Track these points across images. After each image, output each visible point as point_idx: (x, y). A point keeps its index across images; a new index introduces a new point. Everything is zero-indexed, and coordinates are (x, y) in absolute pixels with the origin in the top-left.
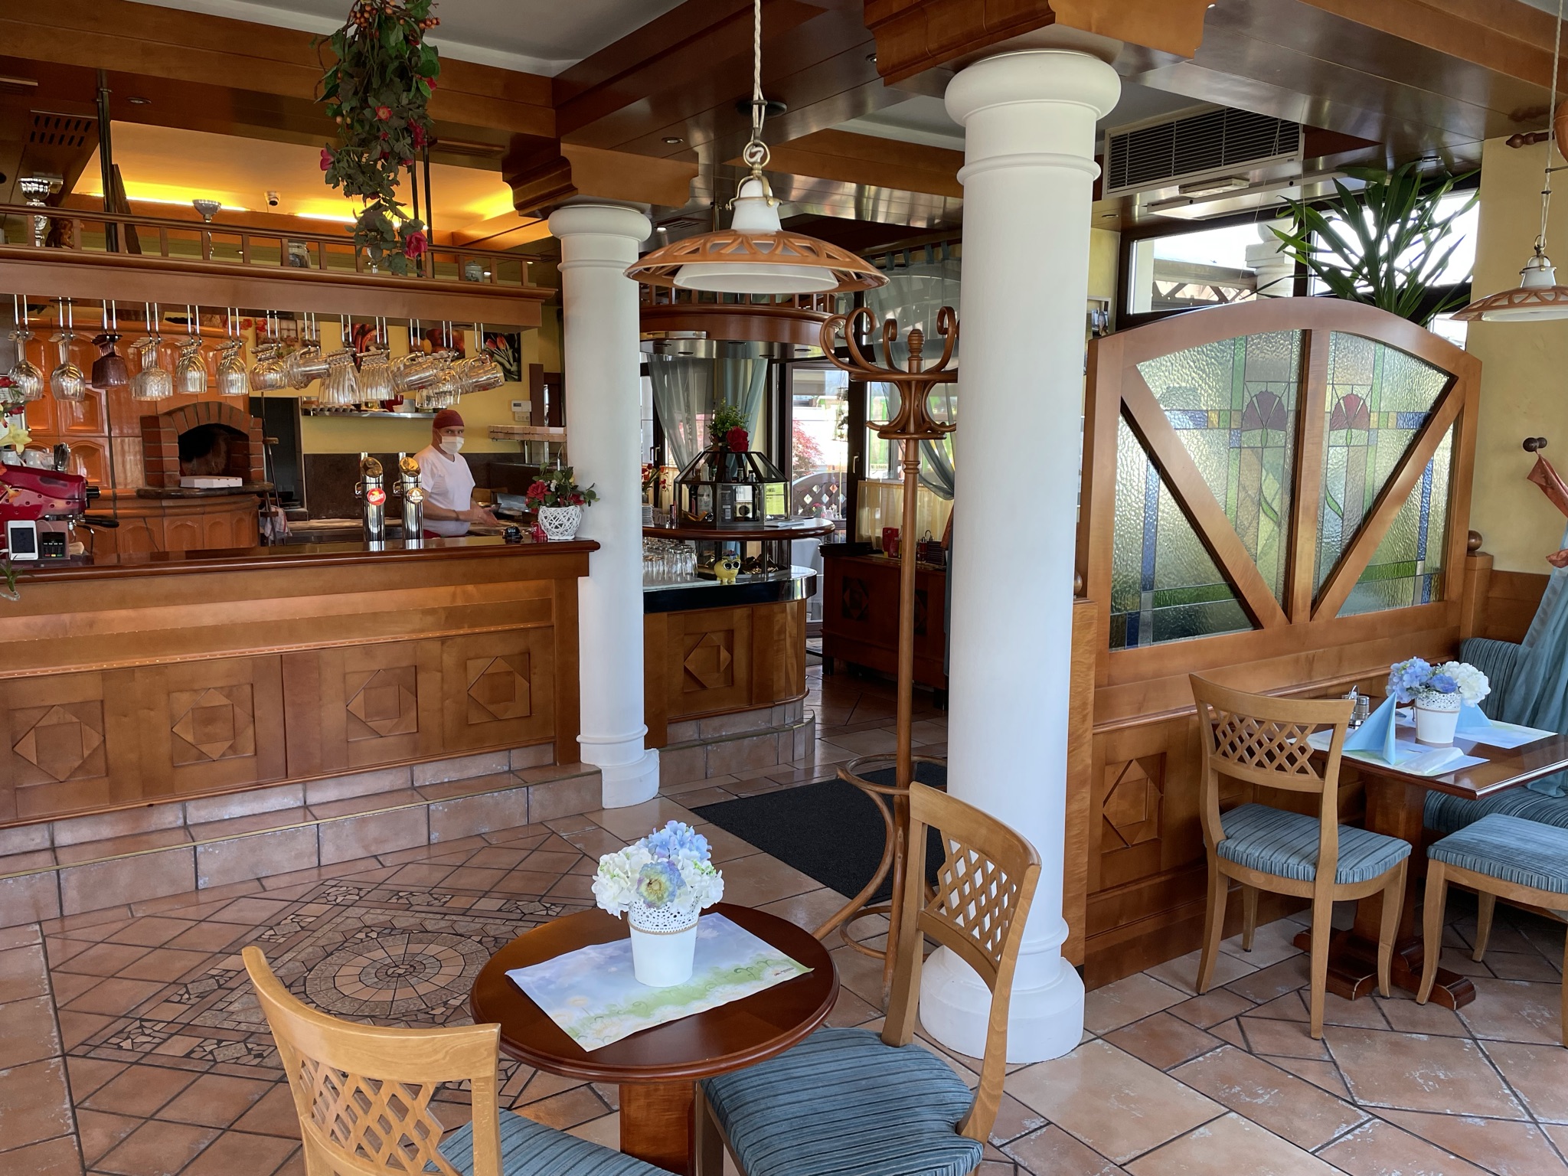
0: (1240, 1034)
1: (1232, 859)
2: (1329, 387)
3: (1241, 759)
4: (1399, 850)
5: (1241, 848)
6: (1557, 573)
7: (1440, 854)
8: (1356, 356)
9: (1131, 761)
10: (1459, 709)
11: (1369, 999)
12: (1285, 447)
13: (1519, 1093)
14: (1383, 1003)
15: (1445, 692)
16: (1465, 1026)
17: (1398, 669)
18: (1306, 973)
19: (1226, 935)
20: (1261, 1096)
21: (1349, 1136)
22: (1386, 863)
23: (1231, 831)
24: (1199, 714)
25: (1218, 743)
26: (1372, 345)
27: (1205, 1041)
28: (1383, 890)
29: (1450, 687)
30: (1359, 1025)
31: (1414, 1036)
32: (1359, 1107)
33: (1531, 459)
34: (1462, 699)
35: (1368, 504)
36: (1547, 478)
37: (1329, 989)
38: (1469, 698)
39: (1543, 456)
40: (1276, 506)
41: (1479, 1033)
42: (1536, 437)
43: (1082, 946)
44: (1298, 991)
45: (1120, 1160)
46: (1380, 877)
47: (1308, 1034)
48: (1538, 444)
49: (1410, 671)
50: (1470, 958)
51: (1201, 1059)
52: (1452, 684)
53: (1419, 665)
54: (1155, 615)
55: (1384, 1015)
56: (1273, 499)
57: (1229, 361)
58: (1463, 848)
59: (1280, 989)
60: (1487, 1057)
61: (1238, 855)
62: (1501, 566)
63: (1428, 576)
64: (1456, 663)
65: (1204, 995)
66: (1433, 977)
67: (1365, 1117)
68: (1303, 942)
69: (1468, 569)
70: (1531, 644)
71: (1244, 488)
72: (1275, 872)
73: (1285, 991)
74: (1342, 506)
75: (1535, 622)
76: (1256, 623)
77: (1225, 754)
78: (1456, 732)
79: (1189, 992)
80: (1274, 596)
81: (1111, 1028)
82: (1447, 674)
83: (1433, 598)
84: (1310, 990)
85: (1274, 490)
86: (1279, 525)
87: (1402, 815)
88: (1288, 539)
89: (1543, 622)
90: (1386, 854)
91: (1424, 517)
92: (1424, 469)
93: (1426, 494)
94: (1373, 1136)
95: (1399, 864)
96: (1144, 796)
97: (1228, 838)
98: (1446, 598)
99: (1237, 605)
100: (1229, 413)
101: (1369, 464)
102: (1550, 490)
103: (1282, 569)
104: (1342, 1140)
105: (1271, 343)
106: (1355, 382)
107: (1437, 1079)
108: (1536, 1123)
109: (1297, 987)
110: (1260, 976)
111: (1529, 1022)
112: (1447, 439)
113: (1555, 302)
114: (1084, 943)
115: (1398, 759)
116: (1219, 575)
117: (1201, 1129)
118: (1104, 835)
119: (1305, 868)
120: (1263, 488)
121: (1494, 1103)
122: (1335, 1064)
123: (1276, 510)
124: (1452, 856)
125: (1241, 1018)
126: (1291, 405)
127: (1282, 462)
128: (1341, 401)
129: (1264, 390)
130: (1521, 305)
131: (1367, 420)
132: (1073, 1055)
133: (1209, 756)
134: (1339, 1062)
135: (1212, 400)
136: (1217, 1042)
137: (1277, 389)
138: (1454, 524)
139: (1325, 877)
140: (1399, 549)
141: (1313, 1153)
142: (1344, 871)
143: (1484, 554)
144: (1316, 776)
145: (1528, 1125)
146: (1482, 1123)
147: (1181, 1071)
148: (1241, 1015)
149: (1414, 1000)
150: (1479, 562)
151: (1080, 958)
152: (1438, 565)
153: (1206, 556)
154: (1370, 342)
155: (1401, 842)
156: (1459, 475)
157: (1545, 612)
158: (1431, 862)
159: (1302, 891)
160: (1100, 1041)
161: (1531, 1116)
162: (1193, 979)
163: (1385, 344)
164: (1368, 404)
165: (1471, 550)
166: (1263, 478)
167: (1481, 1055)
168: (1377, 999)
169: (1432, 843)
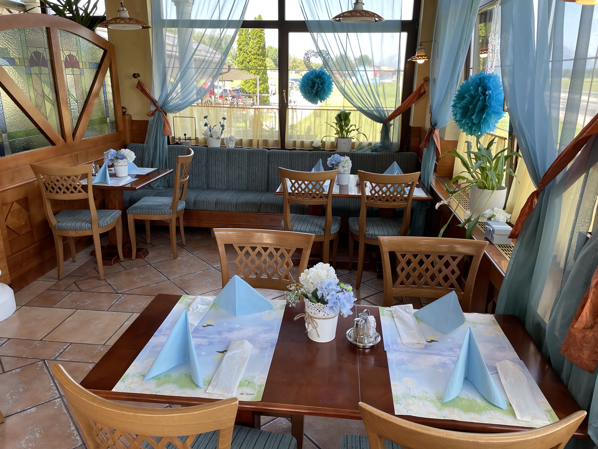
0: (77, 287)
1: (62, 229)
2: (61, 51)
3: (57, 192)
4: (117, 213)
5: (64, 224)
6: (150, 120)
7: (130, 212)
8: (69, 39)
9: (13, 202)
10: (128, 164)
11: (118, 264)
12: (49, 74)
13: (164, 274)
14: (122, 263)
15: (122, 159)
16: (147, 262)
17: (106, 154)
18: (96, 262)
19: (65, 259)
20: (87, 302)
21: (117, 302)
22: (114, 218)
23: (59, 220)
24: (37, 180)
25: (47, 188)
26: (74, 36)
27: (64, 293)
28: (115, 227)
29: (123, 157)
30: (115, 271)
31: (133, 269)
32: (119, 293)
33: (136, 81)
34: (128, 161)
35: (85, 97)
36: (142, 87)
37: (104, 264)
38: (130, 160)
39: (140, 80)
40: (50, 97)
41: (151, 262)
42: (136, 73)
43: (8, 276)
44: (94, 268)
45: (40, 339)
46: (113, 222)
47: (100, 279)
48: (137, 76)
49: (110, 154)
50: (146, 243)
51: (64, 299)
52: (124, 156)
53: (113, 151)
54: (10, 143)
55: (123, 266)
56: (49, 94)
57: (19, 38)
58: (136, 208)
59: (88, 270)
60: (154, 268)
61: (63, 227)
62: (134, 118)
63: (112, 123)
64: (124, 149)
65: (61, 280)
66: (135, 251)
67: (121, 295)
68: (93, 253)
69: (124, 120)
70: (147, 143)
71: (36, 91)
72: (78, 229)
73: (90, 270)
74: (76, 97)
75: (147, 135)
76: (53, 143)
77: (50, 192)
78: (128, 172)
79: (55, 281)
80: (57, 133)
81: (27, 302)
82: (122, 153)
83: (115, 131)
84: (98, 267)
85: (48, 91)
86: (53, 105)
87: (117, 203)
88: (58, 110)
89: (149, 136)
90: (113, 215)
91: (106, 101)
92: (103, 84)
93: (105, 93)
94: (124, 299)
95: (119, 217)
96: (22, 215)
97: (58, 222)
98: (119, 130)
99: (44, 137)
100: (23, 59)
101: (83, 82)
102: (143, 91)
103: (58, 122)
104: (115, 304)
105: (35, 32)
106: (71, 50)
107: (141, 278)
108: (169, 279)
109: (94, 267)
110: (81, 268)
111: (164, 255)
112: (108, 74)
113: (129, 23)
114: (9, 275)
115: (111, 182)
116: (33, 125)
117: (68, 319)
118: (8, 233)
119: (88, 225)
120: (44, 90)
121: (158, 279)
122: (110, 284)
123: (51, 99)
124: (134, 211)
125: (76, 283)
126: (48, 57)
127: (49, 80)
128: (67, 57)
129: (36, 51)
130: (119, 23)
131: (78, 64)
132: (14, 315)
133: (45, 193)
134: (111, 284)
135: (15, 54)
136: (69, 292)
137: (41, 50)
138: (116, 104)
139: (95, 226)
140: (100, 114)
141: (107, 311)
142: (101, 223)
143: (128, 114)
144: (85, 192)
145: (167, 281)
146: (155, 285)
147: (58, 305)
148: (76, 282)
149: (131, 259)
150: (127, 117)
151: (9, 281)
152: (114, 119)
153: (26, 118)
154: (73, 34)
155: (118, 211)
156: (115, 87)
157: (149, 132)
158: (128, 215)
159: (88, 233)
160: (24, 307)
161: (168, 278)
162: (56, 276)
163: (79, 36)
164: (77, 59)
165: (124, 113)
166: (43, 87)
167: (152, 268)
168: (120, 263)
169: (127, 209)
